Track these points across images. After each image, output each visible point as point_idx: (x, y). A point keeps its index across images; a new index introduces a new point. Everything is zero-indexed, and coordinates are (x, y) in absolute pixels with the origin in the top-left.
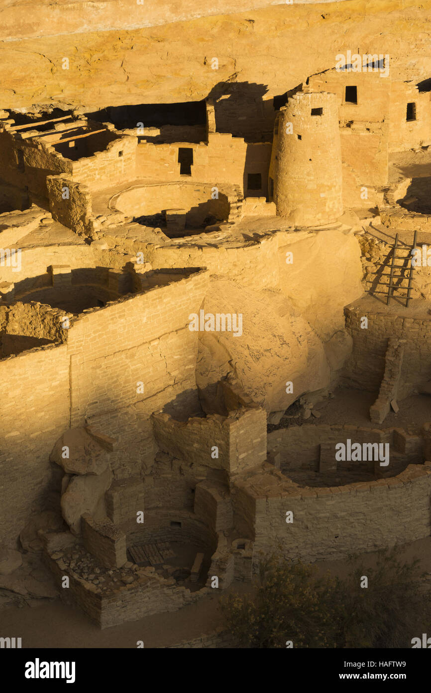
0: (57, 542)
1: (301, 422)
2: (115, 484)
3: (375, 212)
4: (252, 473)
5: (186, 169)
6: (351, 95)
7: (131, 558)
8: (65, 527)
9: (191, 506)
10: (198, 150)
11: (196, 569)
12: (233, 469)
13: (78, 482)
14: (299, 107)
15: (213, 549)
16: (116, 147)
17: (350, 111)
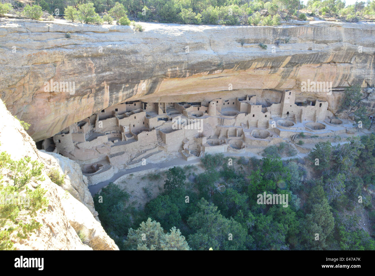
0: (183, 151)
1: (211, 138)
2: (189, 145)
3: (220, 115)
4: (205, 144)
5: (198, 110)
6: (217, 102)
7: (191, 153)
8: (184, 149)
9: (198, 148)
10: (200, 108)
11: (198, 154)
12: (203, 143)
13: (185, 144)
14: (211, 103)
15: (200, 152)
16: (191, 107)
17: (217, 104)
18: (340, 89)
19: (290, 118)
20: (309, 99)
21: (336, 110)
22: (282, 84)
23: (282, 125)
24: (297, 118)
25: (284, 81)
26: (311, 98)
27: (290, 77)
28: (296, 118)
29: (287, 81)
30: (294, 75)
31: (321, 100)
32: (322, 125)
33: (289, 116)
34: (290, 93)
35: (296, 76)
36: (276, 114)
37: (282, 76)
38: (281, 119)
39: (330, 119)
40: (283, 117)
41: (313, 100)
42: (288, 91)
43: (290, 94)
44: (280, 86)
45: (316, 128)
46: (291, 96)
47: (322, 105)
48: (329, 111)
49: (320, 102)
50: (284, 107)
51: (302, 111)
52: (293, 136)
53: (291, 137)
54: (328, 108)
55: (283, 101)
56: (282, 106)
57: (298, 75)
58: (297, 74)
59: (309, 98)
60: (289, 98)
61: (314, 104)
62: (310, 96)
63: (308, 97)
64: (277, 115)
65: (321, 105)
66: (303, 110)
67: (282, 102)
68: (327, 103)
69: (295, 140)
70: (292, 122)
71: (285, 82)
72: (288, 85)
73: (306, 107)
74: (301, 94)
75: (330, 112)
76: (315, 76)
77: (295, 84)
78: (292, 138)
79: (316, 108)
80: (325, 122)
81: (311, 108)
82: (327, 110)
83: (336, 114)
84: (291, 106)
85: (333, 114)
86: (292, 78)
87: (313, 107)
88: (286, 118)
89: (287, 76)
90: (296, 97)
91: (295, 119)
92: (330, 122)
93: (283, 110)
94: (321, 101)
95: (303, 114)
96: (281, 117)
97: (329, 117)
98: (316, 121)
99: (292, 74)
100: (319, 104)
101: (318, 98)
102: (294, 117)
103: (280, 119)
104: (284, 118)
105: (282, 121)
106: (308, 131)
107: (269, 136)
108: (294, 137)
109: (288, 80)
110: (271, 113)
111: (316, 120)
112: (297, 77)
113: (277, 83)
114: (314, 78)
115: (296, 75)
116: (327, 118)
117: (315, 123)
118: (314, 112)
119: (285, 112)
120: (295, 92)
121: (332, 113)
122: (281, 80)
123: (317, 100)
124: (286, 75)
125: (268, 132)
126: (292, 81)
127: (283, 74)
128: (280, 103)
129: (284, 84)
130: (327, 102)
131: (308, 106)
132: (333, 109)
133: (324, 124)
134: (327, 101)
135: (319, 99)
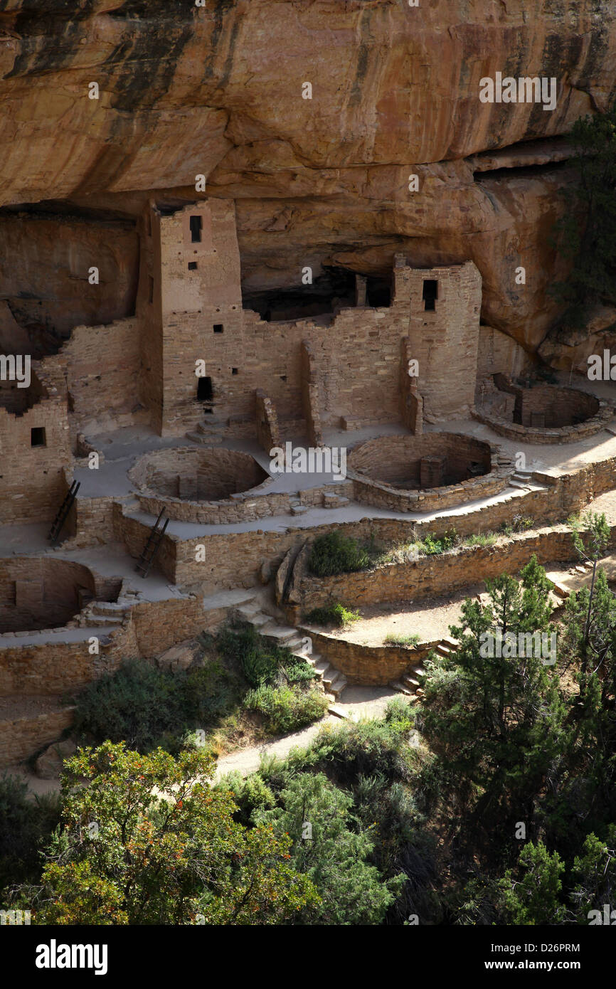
18: (543, 159)
19: (228, 423)
20: (344, 259)
21: (542, 320)
22: (129, 159)
23: (175, 487)
24: (281, 418)
25: (135, 126)
26: (353, 249)
27: (180, 89)
28: (272, 419)
29: (161, 129)
30: (209, 73)
31: (427, 251)
32: (465, 449)
33: (220, 413)
34: (196, 224)
35: (226, 80)
36: (114, 411)
37: (120, 86)
38: (167, 446)
39: (512, 391)
40: (173, 431)
41: (370, 260)
42: (180, 208)
43: (196, 237)
44: (114, 178)
45: (425, 477)
46: (205, 252)
47: (442, 295)
48: (497, 334)
49: (427, 275)
50: (167, 347)
51: (302, 355)
52: (275, 567)
53: (258, 572)
54: (485, 310)
55: (154, 295)
56: (151, 338)
57: (238, 73)
58: (229, 64)
59: (339, 247)
60: (193, 266)
61: (381, 295)
62: (347, 236)
63: (332, 239)
64: (127, 419)
65: (431, 291)
66: (311, 349)
67: (142, 307)
68: (470, 271)
69: (294, 596)
70: (245, 453)
71: (146, 138)
72: (172, 159)
73: (331, 322)
74: (281, 225)
75: (502, 343)
76: (362, 72)
77: (222, 147)
78: (273, 578)
79: (405, 321)
80: (478, 419)
81: (367, 328)
82: (483, 323)
83: (547, 351)
84: (218, 329)
85: (527, 348)
86: (192, 100)
87: (380, 314)
88: (199, 430)
89: (158, 84)
90: (242, 250)
91: (267, 425)
92: (517, 418)
93: (166, 373)
94: (428, 266)
95: (317, 378)
96: (156, 427)
97: (499, 380)
98: (420, 421)
99: (190, 65)
100: (420, 288)
101: (401, 238)
102: (254, 408)
103: (159, 448)
104: (181, 432)
105: (167, 463)
106: (377, 507)
107: (92, 596)
108: (281, 573)
109: (165, 115)
110: (71, 410)
111: (414, 412)
112: (233, 90)
113: (83, 153)
114: (357, 89)
115: (219, 71)
116: (490, 384)
117: (411, 440)
118: (389, 353)
119: (177, 386)
120: (230, 216)
121: (520, 342)
122: (117, 122)
123: (400, 259)
124: (143, 80)
125: (75, 566)
126: (201, 122)
127: (118, 71)
128: (131, 312)
129: (144, 150)
130: (470, 265)
131: (347, 316)
132: (523, 311)
133: (479, 433)
134: (470, 256)
135: (410, 246)
